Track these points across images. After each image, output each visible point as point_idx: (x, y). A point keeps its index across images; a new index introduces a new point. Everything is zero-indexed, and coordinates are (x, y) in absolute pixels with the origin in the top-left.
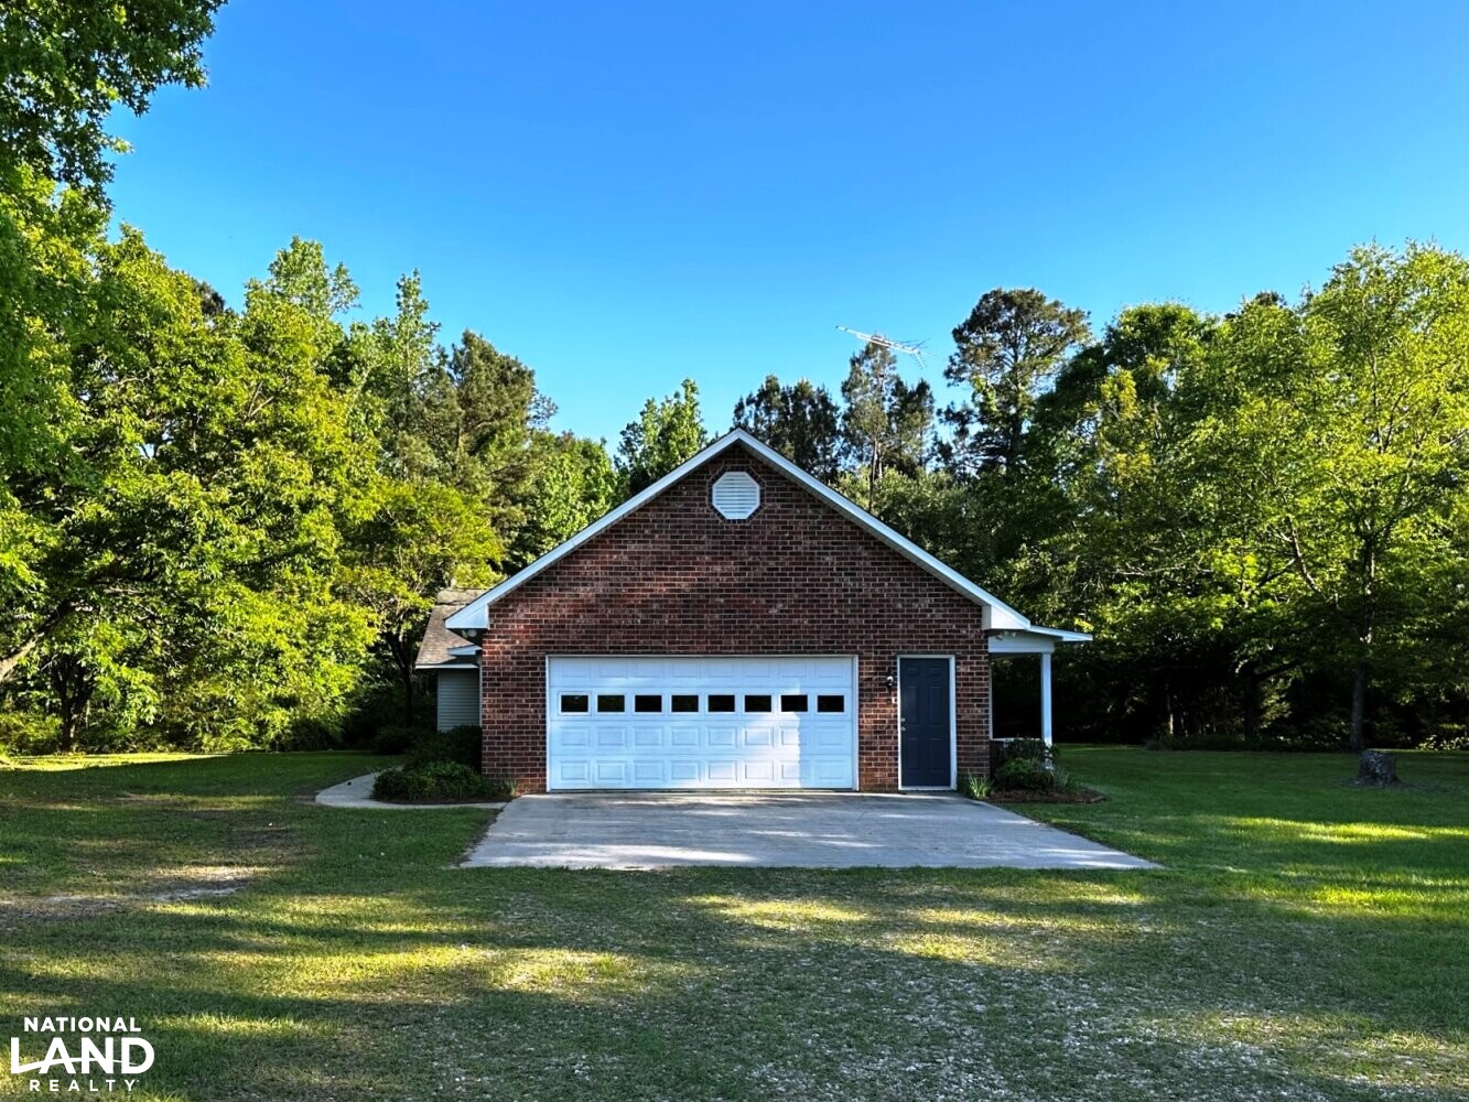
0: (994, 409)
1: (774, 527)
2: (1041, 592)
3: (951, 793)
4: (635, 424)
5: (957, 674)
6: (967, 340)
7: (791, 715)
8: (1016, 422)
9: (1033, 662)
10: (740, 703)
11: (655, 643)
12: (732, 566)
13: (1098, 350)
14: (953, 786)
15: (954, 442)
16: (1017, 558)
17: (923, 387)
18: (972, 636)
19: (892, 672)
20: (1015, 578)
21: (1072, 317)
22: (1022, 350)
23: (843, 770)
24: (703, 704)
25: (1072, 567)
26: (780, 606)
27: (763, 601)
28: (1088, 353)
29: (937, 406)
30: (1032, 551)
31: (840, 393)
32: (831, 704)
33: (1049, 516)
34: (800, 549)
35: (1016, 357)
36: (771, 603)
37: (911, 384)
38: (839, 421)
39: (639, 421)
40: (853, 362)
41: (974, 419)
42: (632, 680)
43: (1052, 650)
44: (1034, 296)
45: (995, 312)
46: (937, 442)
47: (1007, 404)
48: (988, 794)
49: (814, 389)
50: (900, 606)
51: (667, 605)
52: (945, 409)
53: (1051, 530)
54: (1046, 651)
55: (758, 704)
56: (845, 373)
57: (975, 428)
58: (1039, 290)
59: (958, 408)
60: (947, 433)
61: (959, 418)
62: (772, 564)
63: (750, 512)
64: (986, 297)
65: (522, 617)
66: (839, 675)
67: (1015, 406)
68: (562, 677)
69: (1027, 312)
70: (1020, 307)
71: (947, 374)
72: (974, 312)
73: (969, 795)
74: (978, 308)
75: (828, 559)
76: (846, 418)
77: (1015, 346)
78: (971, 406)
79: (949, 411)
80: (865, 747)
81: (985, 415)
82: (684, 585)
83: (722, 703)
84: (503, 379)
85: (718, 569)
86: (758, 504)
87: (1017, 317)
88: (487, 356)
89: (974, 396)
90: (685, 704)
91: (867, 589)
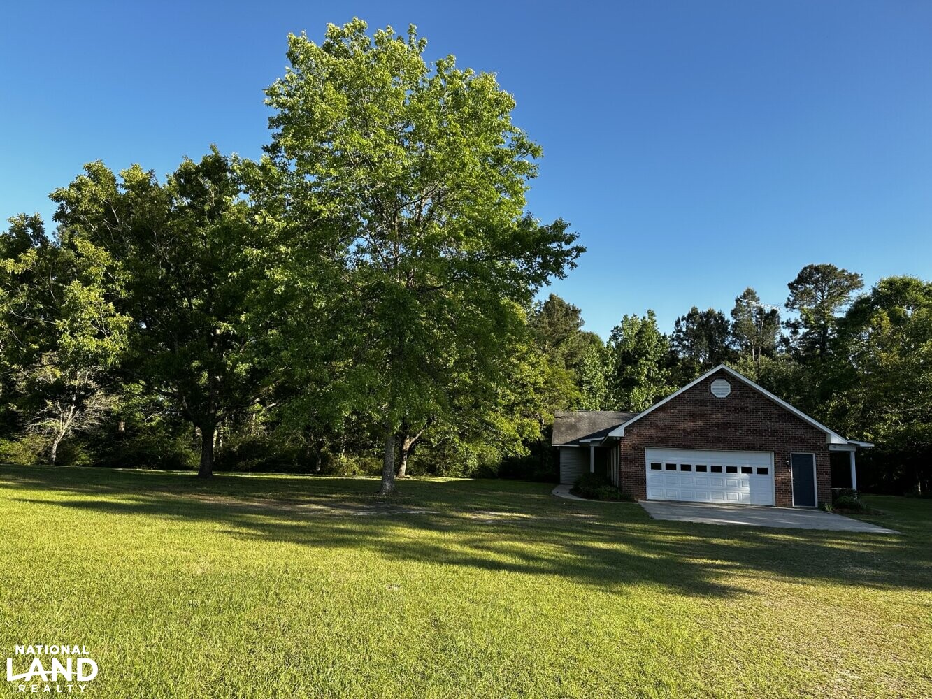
0: (813, 322)
1: (737, 401)
2: (844, 417)
3: (815, 509)
4: (618, 327)
5: (816, 461)
6: (796, 289)
7: (745, 475)
8: (824, 328)
9: (847, 454)
10: (724, 469)
11: (689, 444)
12: (719, 415)
13: (868, 299)
14: (816, 506)
15: (791, 337)
16: (831, 399)
17: (774, 312)
18: (822, 446)
19: (788, 459)
20: (830, 409)
21: (853, 277)
22: (826, 293)
23: (769, 498)
24: (709, 469)
25: (860, 405)
26: (740, 431)
27: (733, 429)
28: (862, 301)
29: (781, 320)
30: (839, 397)
31: (730, 316)
32: (762, 471)
33: (847, 380)
34: (748, 409)
35: (823, 297)
36: (736, 430)
37: (768, 310)
38: (730, 327)
39: (620, 326)
40: (737, 301)
41: (801, 326)
42: (679, 459)
43: (855, 450)
44: (831, 268)
45: (811, 275)
46: (782, 337)
47: (819, 319)
48: (832, 509)
49: (717, 313)
50: (791, 433)
51: (694, 431)
52: (785, 322)
53: (848, 387)
54: (853, 451)
55: (732, 470)
56: (733, 305)
57: (802, 331)
58: (835, 264)
59: (793, 321)
60: (787, 333)
61: (794, 327)
62: (736, 415)
63: (727, 395)
64: (805, 269)
65: (636, 433)
66: (766, 460)
67: (824, 320)
68: (651, 456)
69: (828, 276)
70: (824, 274)
71: (787, 305)
72: (799, 275)
73: (824, 510)
74: (801, 273)
75: (760, 413)
76: (733, 326)
77: (822, 292)
78: (800, 320)
79: (788, 323)
80: (778, 489)
81: (807, 323)
82: (700, 422)
83: (716, 469)
84: (567, 314)
85: (714, 416)
86: (730, 392)
87: (823, 277)
88: (561, 304)
89: (801, 316)
90: (701, 468)
91: (777, 426)
